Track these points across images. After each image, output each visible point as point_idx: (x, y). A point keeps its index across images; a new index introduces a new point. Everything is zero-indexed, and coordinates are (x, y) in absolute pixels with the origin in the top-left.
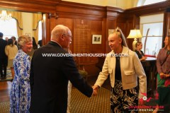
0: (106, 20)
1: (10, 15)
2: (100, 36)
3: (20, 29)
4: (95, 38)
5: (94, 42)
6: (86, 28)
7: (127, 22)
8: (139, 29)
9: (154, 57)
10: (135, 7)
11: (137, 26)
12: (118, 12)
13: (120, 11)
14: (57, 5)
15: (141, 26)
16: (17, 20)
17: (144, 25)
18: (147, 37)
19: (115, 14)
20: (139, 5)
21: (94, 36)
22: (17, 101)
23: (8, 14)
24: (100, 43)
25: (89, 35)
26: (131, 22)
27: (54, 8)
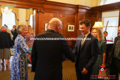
0: (77, 15)
1: (11, 10)
2: (74, 26)
3: (17, 20)
4: (70, 27)
5: (69, 30)
6: (64, 20)
7: (93, 16)
8: (101, 21)
9: (112, 41)
10: (98, 5)
11: (100, 19)
12: (86, 9)
13: (88, 8)
14: (44, 3)
15: (102, 19)
16: (15, 14)
17: (105, 19)
18: (106, 27)
19: (84, 11)
20: (102, 4)
21: (69, 26)
22: (18, 71)
23: (9, 9)
24: (73, 30)
25: (65, 25)
26: (96, 17)
27: (41, 5)
